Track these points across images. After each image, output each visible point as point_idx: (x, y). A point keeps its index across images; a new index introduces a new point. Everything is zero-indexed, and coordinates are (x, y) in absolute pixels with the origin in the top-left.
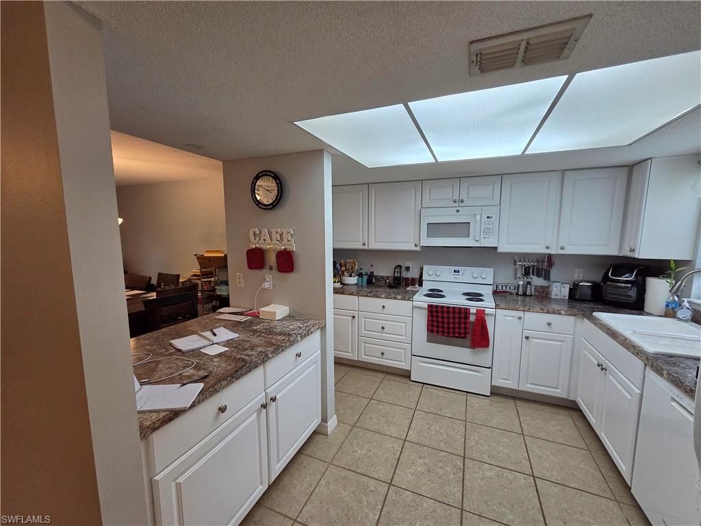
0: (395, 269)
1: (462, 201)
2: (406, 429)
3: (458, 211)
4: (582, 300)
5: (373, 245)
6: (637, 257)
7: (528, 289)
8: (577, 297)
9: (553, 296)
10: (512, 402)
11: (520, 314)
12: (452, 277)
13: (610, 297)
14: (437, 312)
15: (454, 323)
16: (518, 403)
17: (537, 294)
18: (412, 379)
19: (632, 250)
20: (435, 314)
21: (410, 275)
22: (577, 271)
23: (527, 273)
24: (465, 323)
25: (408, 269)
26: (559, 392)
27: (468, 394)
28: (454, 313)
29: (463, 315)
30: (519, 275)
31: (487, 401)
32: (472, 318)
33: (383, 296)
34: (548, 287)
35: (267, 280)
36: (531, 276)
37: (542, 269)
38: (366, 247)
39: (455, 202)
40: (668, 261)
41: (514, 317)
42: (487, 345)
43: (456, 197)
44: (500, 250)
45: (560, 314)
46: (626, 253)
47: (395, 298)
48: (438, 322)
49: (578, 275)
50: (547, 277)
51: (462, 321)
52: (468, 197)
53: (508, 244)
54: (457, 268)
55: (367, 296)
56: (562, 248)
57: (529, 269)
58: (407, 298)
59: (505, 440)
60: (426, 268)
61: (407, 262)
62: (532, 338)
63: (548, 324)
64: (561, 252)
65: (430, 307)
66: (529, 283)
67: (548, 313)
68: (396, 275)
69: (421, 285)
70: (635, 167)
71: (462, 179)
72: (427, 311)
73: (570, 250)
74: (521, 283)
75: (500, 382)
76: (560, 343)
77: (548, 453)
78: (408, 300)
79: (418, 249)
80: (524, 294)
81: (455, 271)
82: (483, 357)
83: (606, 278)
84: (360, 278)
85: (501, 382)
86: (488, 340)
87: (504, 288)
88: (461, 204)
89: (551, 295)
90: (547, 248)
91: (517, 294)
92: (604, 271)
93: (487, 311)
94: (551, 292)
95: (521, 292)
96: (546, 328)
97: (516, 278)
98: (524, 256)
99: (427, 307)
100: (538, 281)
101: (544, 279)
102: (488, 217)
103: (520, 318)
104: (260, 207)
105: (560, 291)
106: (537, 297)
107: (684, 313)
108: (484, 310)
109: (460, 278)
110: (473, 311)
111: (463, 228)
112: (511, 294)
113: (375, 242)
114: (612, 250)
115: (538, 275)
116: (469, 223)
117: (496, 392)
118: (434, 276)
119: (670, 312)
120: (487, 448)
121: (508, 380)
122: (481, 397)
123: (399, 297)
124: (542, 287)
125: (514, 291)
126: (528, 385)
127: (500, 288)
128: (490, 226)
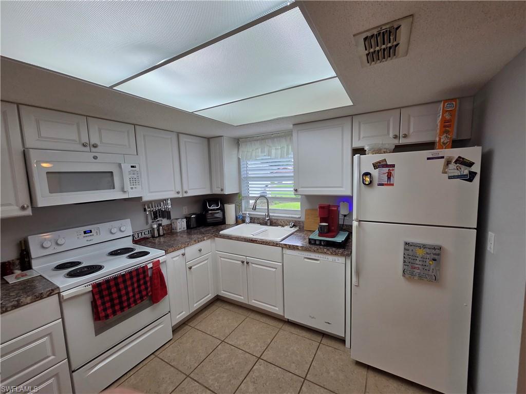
1: (95, 146)
3: (95, 158)
6: (225, 193)
7: (161, 230)
8: (192, 226)
9: (178, 230)
10: (187, 328)
12: (84, 241)
17: (165, 232)
19: (222, 190)
20: (106, 293)
23: (155, 217)
24: (145, 283)
26: (210, 297)
27: (157, 353)
30: (150, 221)
34: (172, 224)
36: (159, 219)
37: (165, 211)
39: (84, 145)
42: (166, 294)
43: (85, 139)
45: (204, 240)
48: (112, 300)
49: (185, 211)
50: (169, 217)
51: (142, 282)
52: (101, 141)
53: (150, 192)
56: (186, 192)
57: (156, 213)
58: (46, 293)
62: (193, 266)
63: (199, 251)
64: (185, 195)
65: (97, 286)
66: (160, 225)
67: (198, 242)
70: (211, 139)
71: (90, 119)
73: (192, 193)
74: (155, 226)
75: (177, 319)
77: (243, 337)
79: (29, 212)
80: (159, 236)
81: (85, 233)
82: (163, 305)
85: (179, 318)
86: (165, 287)
88: (93, 149)
89: (176, 229)
90: (178, 193)
91: (153, 237)
93: (162, 260)
94: (175, 227)
95: (156, 234)
96: (199, 254)
97: (147, 223)
98: (152, 203)
99: (89, 289)
100: (165, 222)
101: (168, 219)
102: (132, 167)
103: (183, 255)
105: (181, 225)
107: (248, 220)
108: (159, 261)
109: (95, 238)
110: (150, 265)
111: (105, 179)
112: (148, 238)
115: (163, 217)
116: (112, 172)
117: (176, 329)
118: (55, 246)
121: (182, 312)
122: (167, 346)
123: (29, 299)
124: (167, 226)
125: (149, 236)
126: (195, 305)
127: (136, 236)
128: (135, 176)
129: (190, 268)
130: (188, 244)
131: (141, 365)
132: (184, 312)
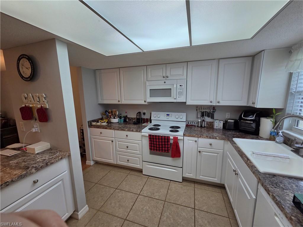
0: (137, 114)
1: (168, 77)
2: (129, 210)
3: (165, 82)
4: (229, 130)
5: (124, 102)
6: (256, 107)
7: (203, 124)
8: (227, 128)
9: (215, 127)
11: (196, 139)
13: (242, 128)
14: (153, 139)
15: (162, 145)
16: (196, 186)
17: (208, 126)
18: (143, 174)
19: (254, 103)
20: (152, 140)
21: (145, 117)
22: (227, 113)
23: (203, 115)
24: (168, 144)
25: (144, 114)
27: (172, 182)
28: (162, 139)
29: (166, 141)
30: (199, 116)
31: (180, 185)
32: (172, 142)
33: (126, 130)
34: (213, 122)
35: (35, 126)
36: (205, 117)
37: (210, 113)
38: (120, 103)
39: (164, 77)
40: (272, 109)
41: (193, 140)
42: (179, 156)
43: (164, 75)
44: (187, 104)
45: (216, 139)
46: (251, 105)
47: (132, 131)
48: (154, 144)
49: (227, 116)
50: (212, 117)
51: (166, 143)
52: (170, 75)
53: (191, 100)
54: (168, 113)
55: (118, 130)
56: (218, 102)
57: (204, 113)
58: (138, 131)
59: (184, 214)
60: (153, 113)
61: (144, 110)
62: (202, 152)
63: (210, 144)
64: (218, 104)
65: (150, 136)
66: (203, 120)
67: (210, 138)
68: (138, 117)
69: (151, 122)
70: (255, 56)
71: (167, 64)
72: (148, 138)
73: (222, 103)
74: (200, 120)
75: (187, 175)
76: (216, 155)
78: (139, 132)
79: (146, 103)
80: (201, 126)
81: (167, 115)
82: (177, 162)
83: (240, 118)
84: (120, 119)
86: (179, 153)
87: (192, 123)
88: (167, 79)
89: (214, 126)
90: (211, 102)
91: (198, 126)
92: (239, 114)
93: (179, 138)
94: (214, 125)
95: (199, 126)
96: (209, 146)
97: (197, 118)
98: (201, 107)
99: (148, 136)
100: (208, 119)
101: (211, 118)
102: (180, 86)
103: (196, 141)
104: (24, 80)
105: (219, 125)
106: (207, 128)
107: (279, 139)
108: (177, 137)
109: (170, 118)
110: (171, 138)
111: (167, 92)
112: (195, 126)
113: (124, 100)
114: (243, 103)
115: (208, 116)
116: (171, 89)
117: (185, 180)
118: (157, 117)
119: (272, 138)
120: (172, 221)
121: (191, 174)
122: (177, 183)
123: (135, 130)
124: (210, 122)
125: (197, 125)
126: (201, 177)
127: (190, 123)
128: (181, 91)
129: (200, 152)
130: (201, 136)
131: (164, 180)
132: (192, 175)
